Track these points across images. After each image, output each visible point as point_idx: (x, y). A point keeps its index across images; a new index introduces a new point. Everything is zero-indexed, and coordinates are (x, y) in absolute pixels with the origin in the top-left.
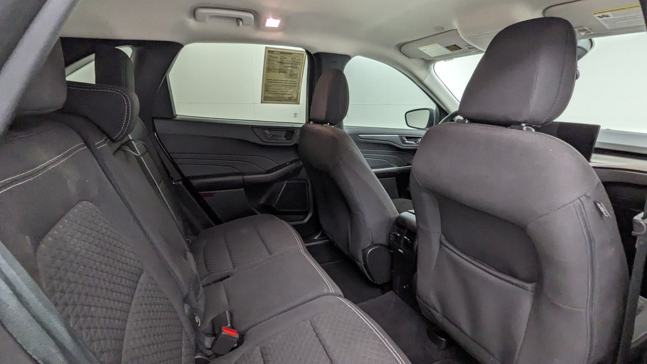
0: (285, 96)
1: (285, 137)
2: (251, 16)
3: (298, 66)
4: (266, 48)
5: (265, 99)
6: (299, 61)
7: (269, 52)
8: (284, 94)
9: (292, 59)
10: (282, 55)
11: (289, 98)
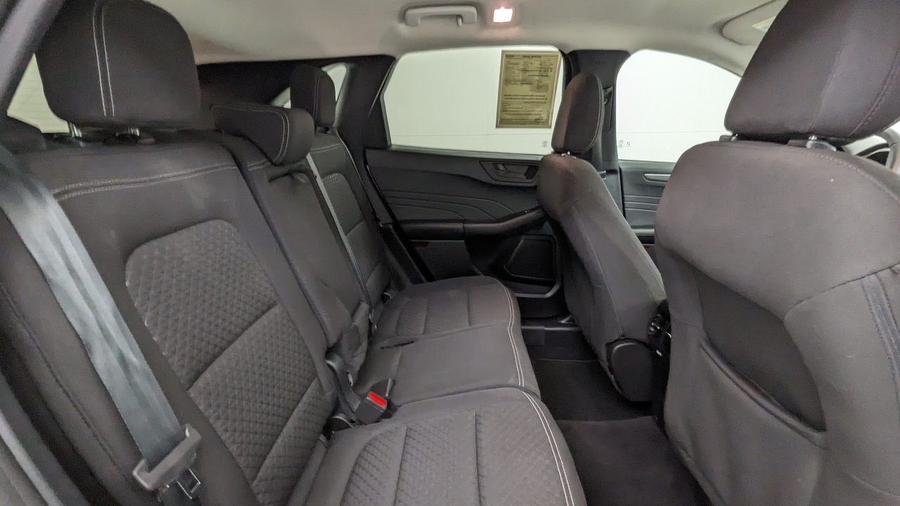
0: (530, 117)
1: (525, 175)
2: (473, 10)
3: (549, 74)
4: (503, 52)
5: (502, 122)
6: (551, 66)
7: (507, 57)
8: (529, 114)
9: (541, 64)
10: (526, 60)
11: (536, 119)
